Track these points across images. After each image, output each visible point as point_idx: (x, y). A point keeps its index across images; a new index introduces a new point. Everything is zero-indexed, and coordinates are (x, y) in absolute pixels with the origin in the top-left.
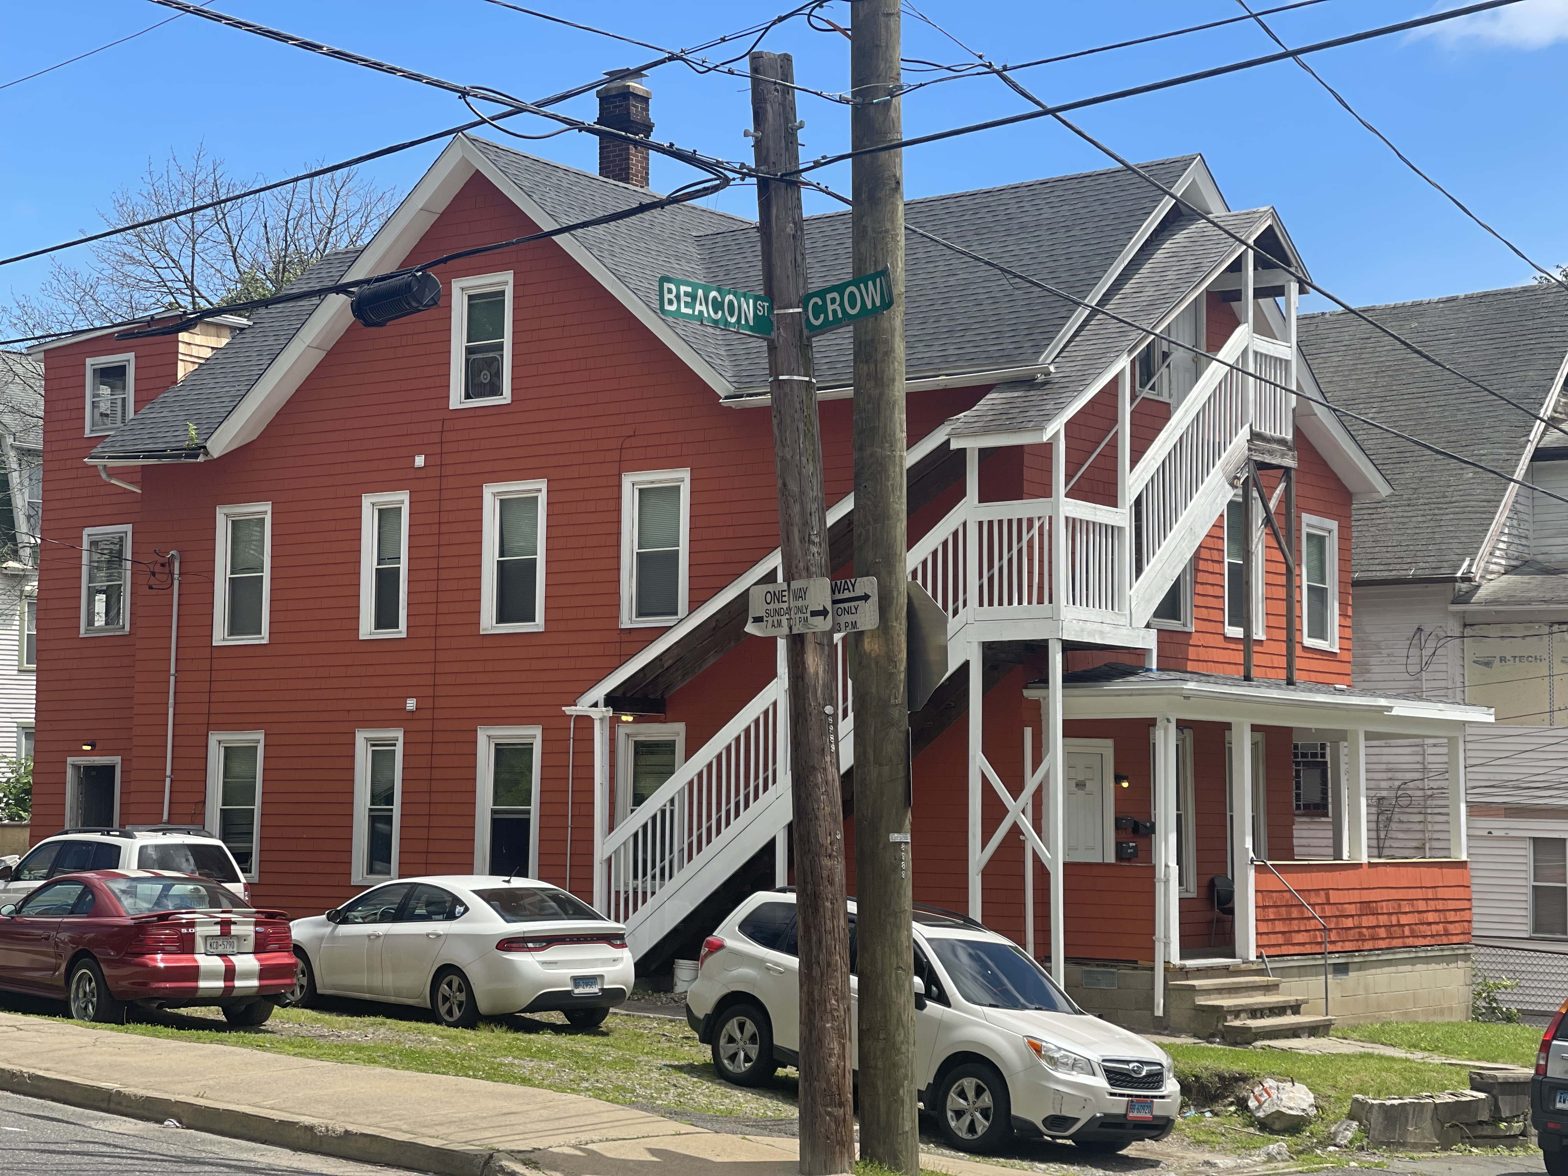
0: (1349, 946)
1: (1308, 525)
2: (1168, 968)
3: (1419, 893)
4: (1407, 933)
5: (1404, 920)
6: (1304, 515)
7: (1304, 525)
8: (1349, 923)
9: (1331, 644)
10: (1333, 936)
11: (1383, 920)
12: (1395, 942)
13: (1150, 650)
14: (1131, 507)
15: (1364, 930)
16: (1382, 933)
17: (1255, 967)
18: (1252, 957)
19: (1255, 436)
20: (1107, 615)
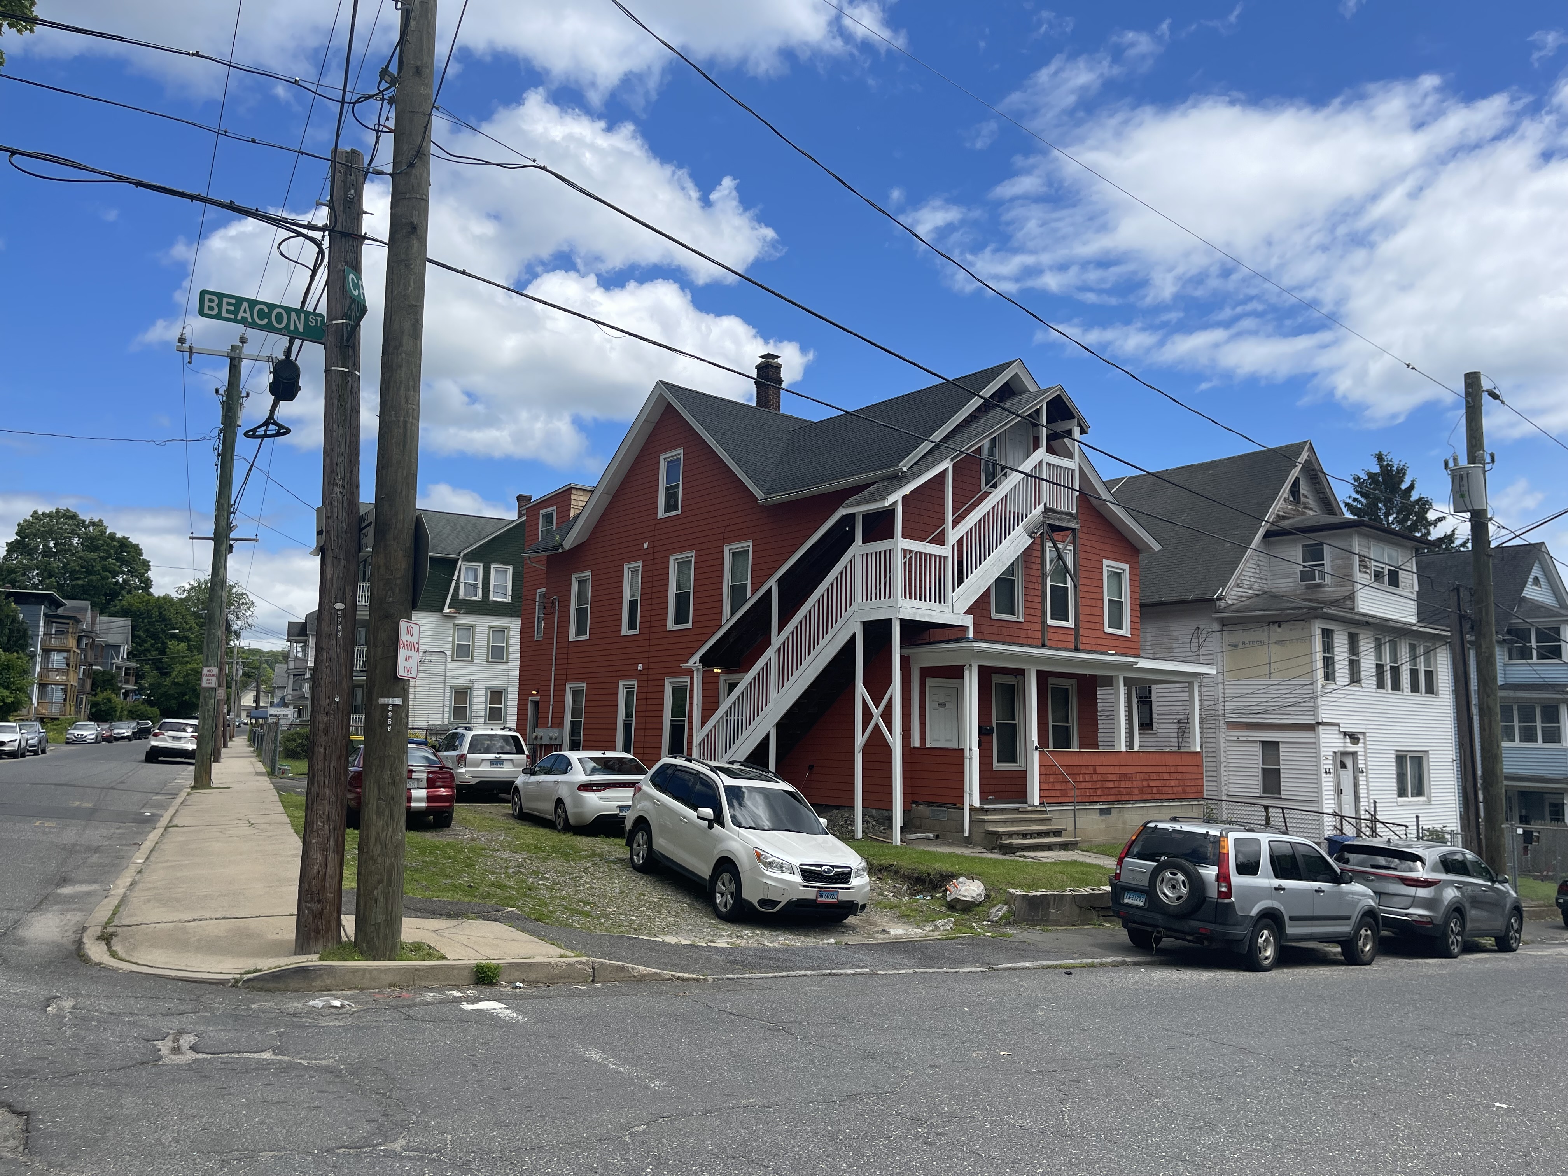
0: (1110, 798)
1: (1108, 566)
2: (972, 809)
3: (1164, 769)
4: (1155, 790)
5: (1152, 784)
6: (1104, 560)
7: (1104, 566)
8: (1111, 785)
9: (1126, 631)
10: (1099, 792)
11: (1136, 784)
12: (1145, 797)
13: (968, 627)
14: (953, 546)
15: (1122, 790)
16: (1136, 791)
17: (1039, 809)
18: (1037, 803)
19: (1047, 510)
20: (936, 606)
